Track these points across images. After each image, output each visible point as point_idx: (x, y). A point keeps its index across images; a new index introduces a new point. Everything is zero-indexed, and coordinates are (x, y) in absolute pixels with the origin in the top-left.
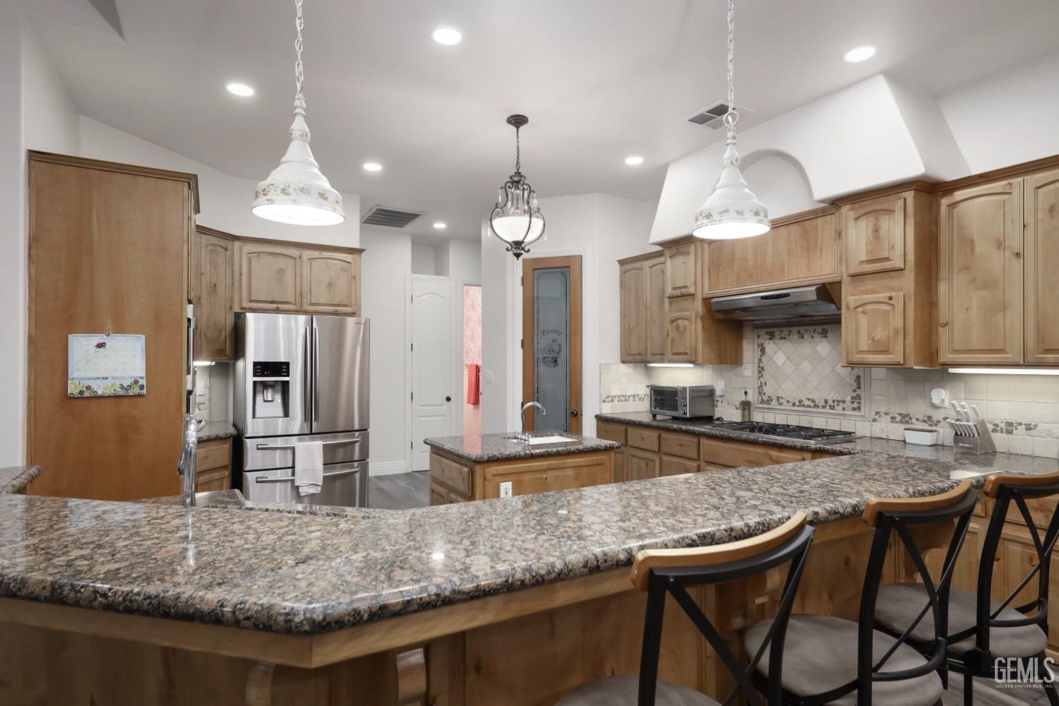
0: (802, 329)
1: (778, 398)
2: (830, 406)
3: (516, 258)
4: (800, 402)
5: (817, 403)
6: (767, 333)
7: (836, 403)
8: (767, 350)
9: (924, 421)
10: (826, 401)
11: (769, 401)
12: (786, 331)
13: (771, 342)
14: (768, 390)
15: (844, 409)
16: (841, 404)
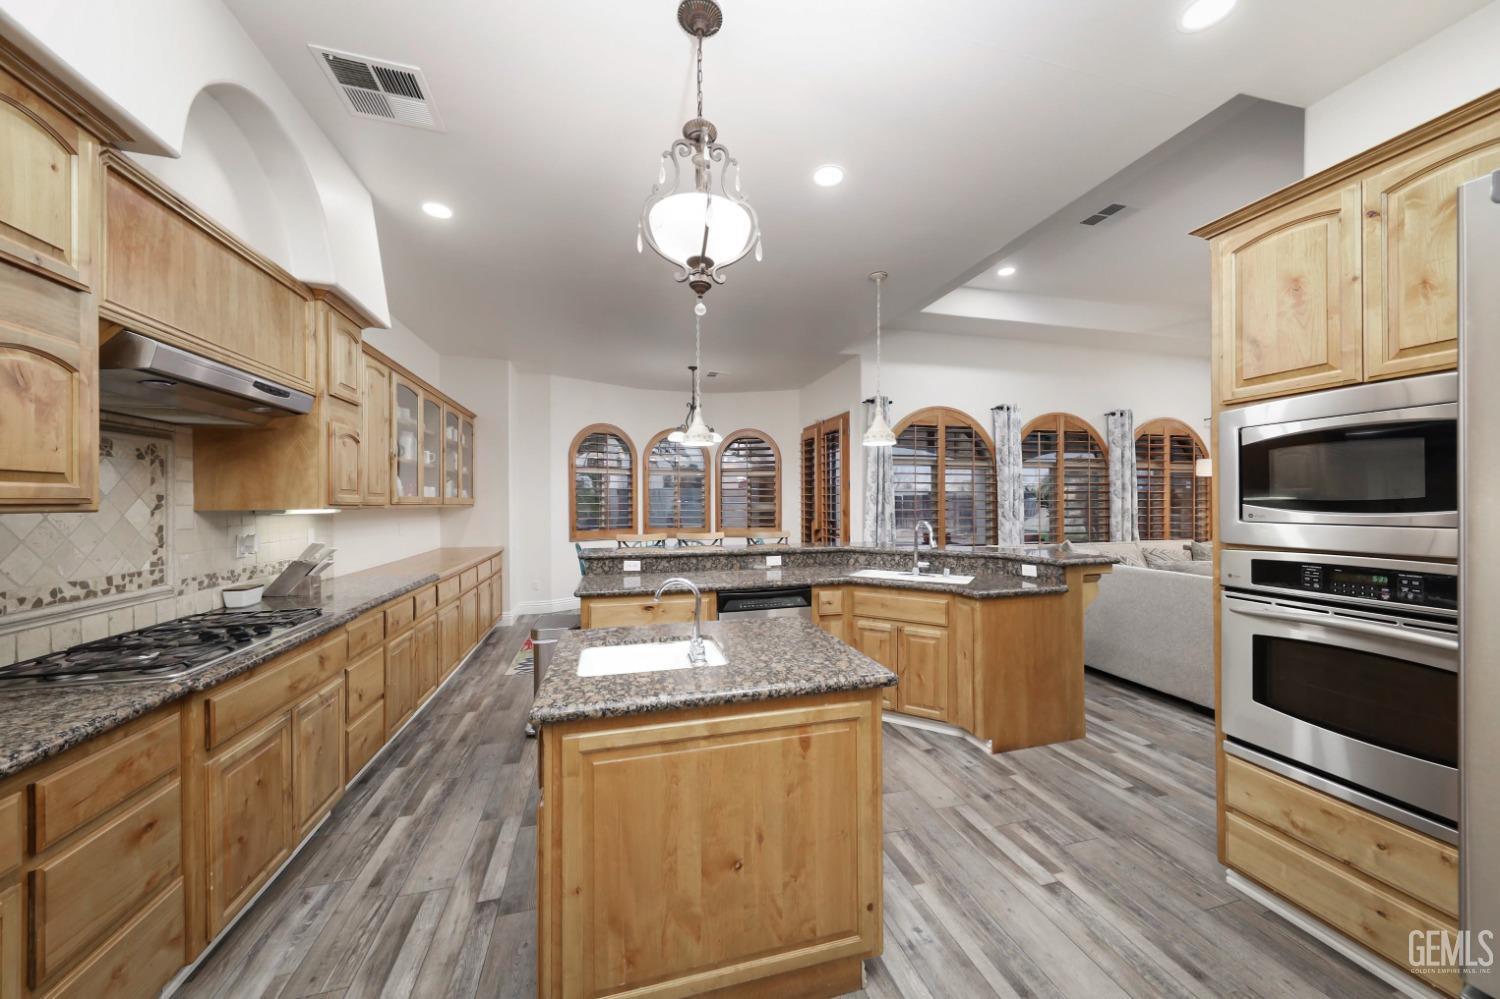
2: (117, 587)
4: (53, 594)
5: (92, 588)
7: (127, 579)
9: (229, 578)
10: (109, 580)
15: (140, 586)
16: (135, 579)
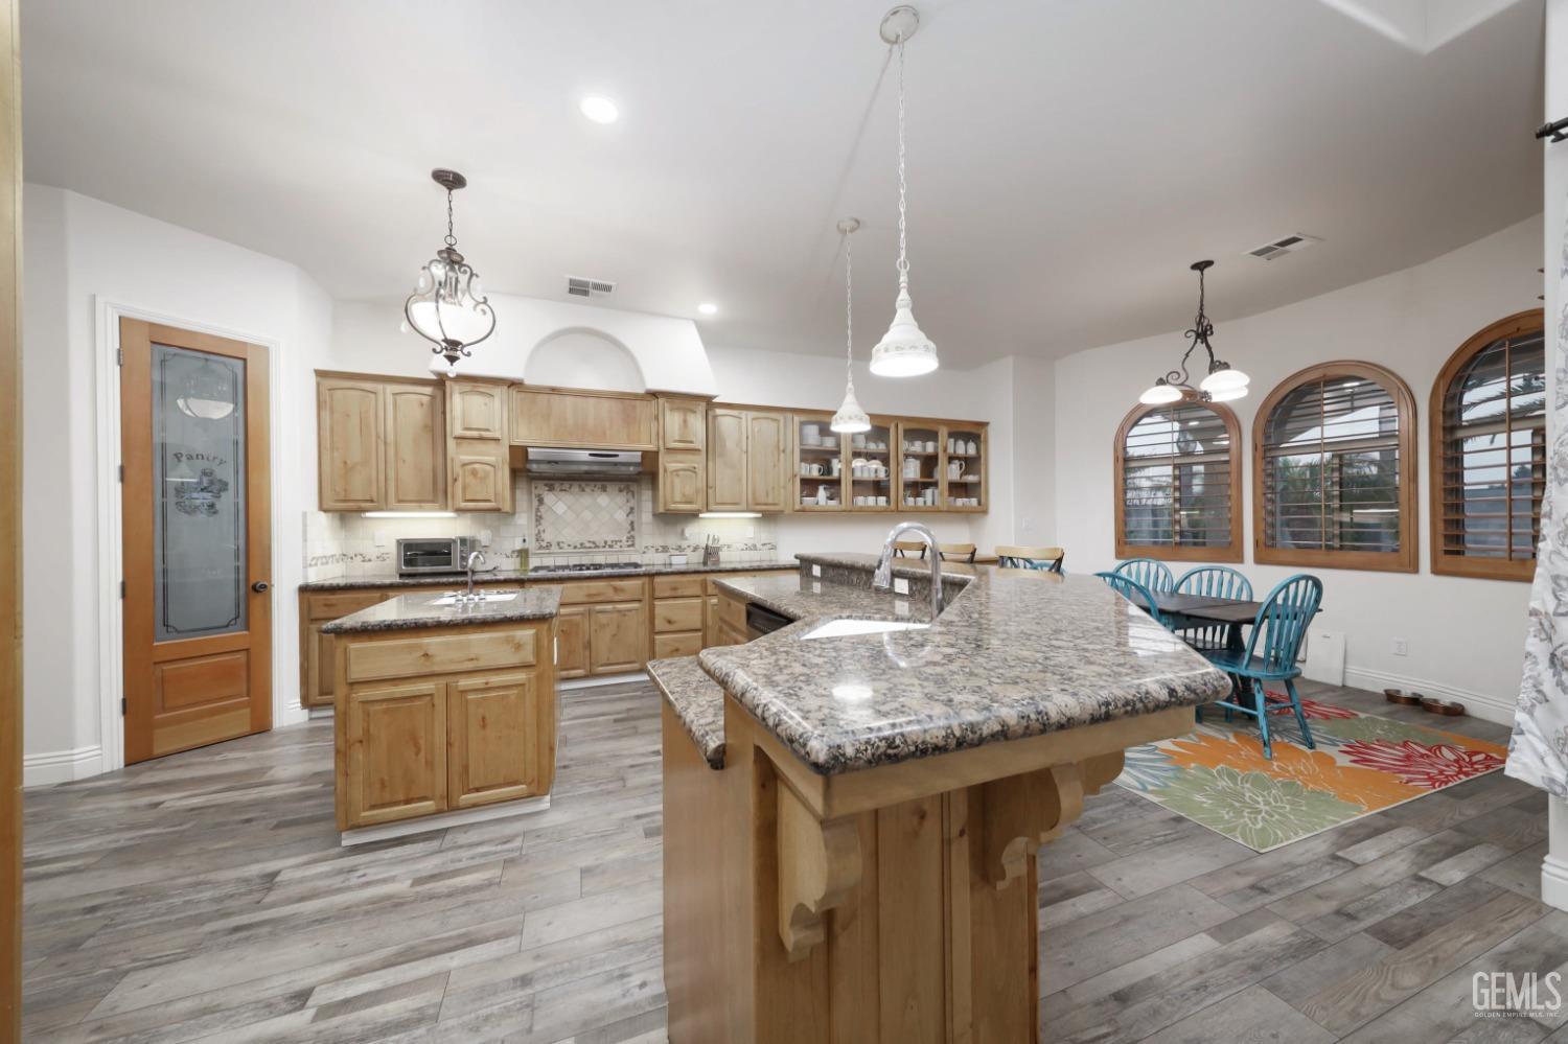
0: (583, 484)
1: (558, 544)
2: (610, 545)
3: (449, 363)
4: (582, 544)
5: (597, 544)
6: (546, 485)
7: (614, 543)
8: (546, 500)
9: (676, 549)
10: (606, 542)
11: (549, 546)
12: (566, 485)
13: (551, 493)
14: (547, 537)
15: (621, 546)
16: (618, 543)
